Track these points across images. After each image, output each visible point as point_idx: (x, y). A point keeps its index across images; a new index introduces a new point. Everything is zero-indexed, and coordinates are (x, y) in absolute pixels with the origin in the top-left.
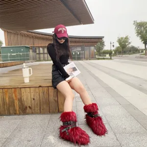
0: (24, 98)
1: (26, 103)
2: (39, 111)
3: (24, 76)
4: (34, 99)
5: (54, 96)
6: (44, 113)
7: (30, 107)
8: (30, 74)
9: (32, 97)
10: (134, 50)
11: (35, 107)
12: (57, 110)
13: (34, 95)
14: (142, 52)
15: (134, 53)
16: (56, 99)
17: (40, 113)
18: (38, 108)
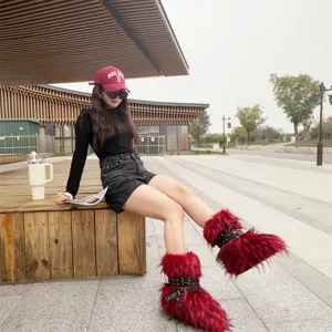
0: (32, 238)
1: (35, 252)
2: (68, 271)
3: (32, 183)
4: (56, 241)
5: (108, 233)
6: (82, 278)
7: (45, 262)
8: (48, 177)
9: (53, 236)
10: (272, 136)
11: (58, 261)
12: (115, 268)
13: (57, 232)
14: (289, 140)
15: (271, 142)
16: (114, 240)
17: (73, 277)
18: (68, 265)
